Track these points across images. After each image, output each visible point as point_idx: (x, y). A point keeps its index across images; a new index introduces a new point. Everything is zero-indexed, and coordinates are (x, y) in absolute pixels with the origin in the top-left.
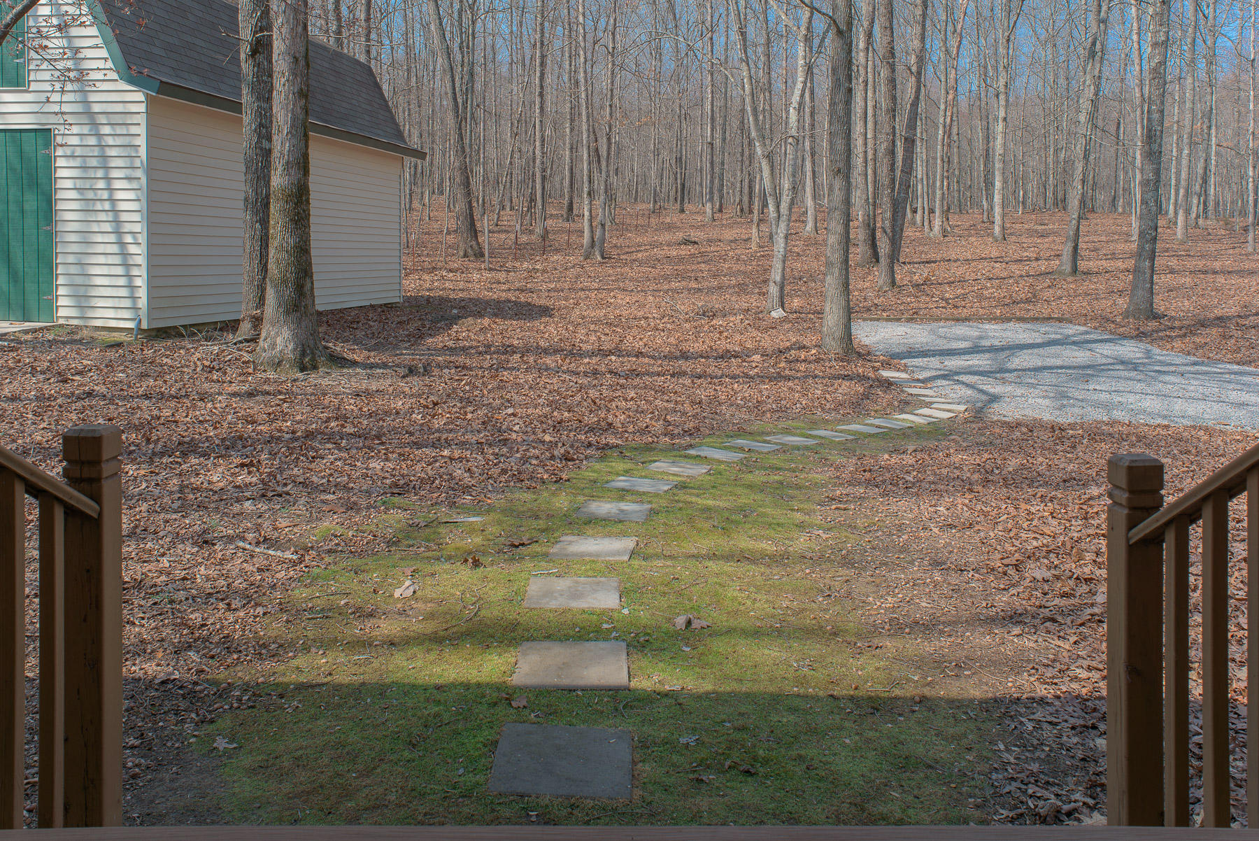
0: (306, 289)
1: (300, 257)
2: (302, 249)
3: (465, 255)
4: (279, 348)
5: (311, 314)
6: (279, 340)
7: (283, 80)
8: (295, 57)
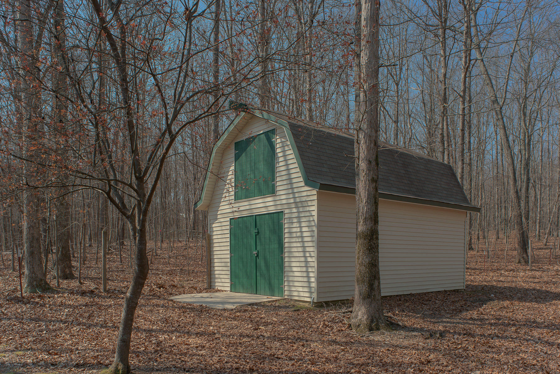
0: (374, 286)
1: (372, 269)
2: (373, 265)
3: (519, 262)
4: (359, 318)
5: (377, 300)
6: (360, 313)
7: (363, 174)
8: (369, 161)
